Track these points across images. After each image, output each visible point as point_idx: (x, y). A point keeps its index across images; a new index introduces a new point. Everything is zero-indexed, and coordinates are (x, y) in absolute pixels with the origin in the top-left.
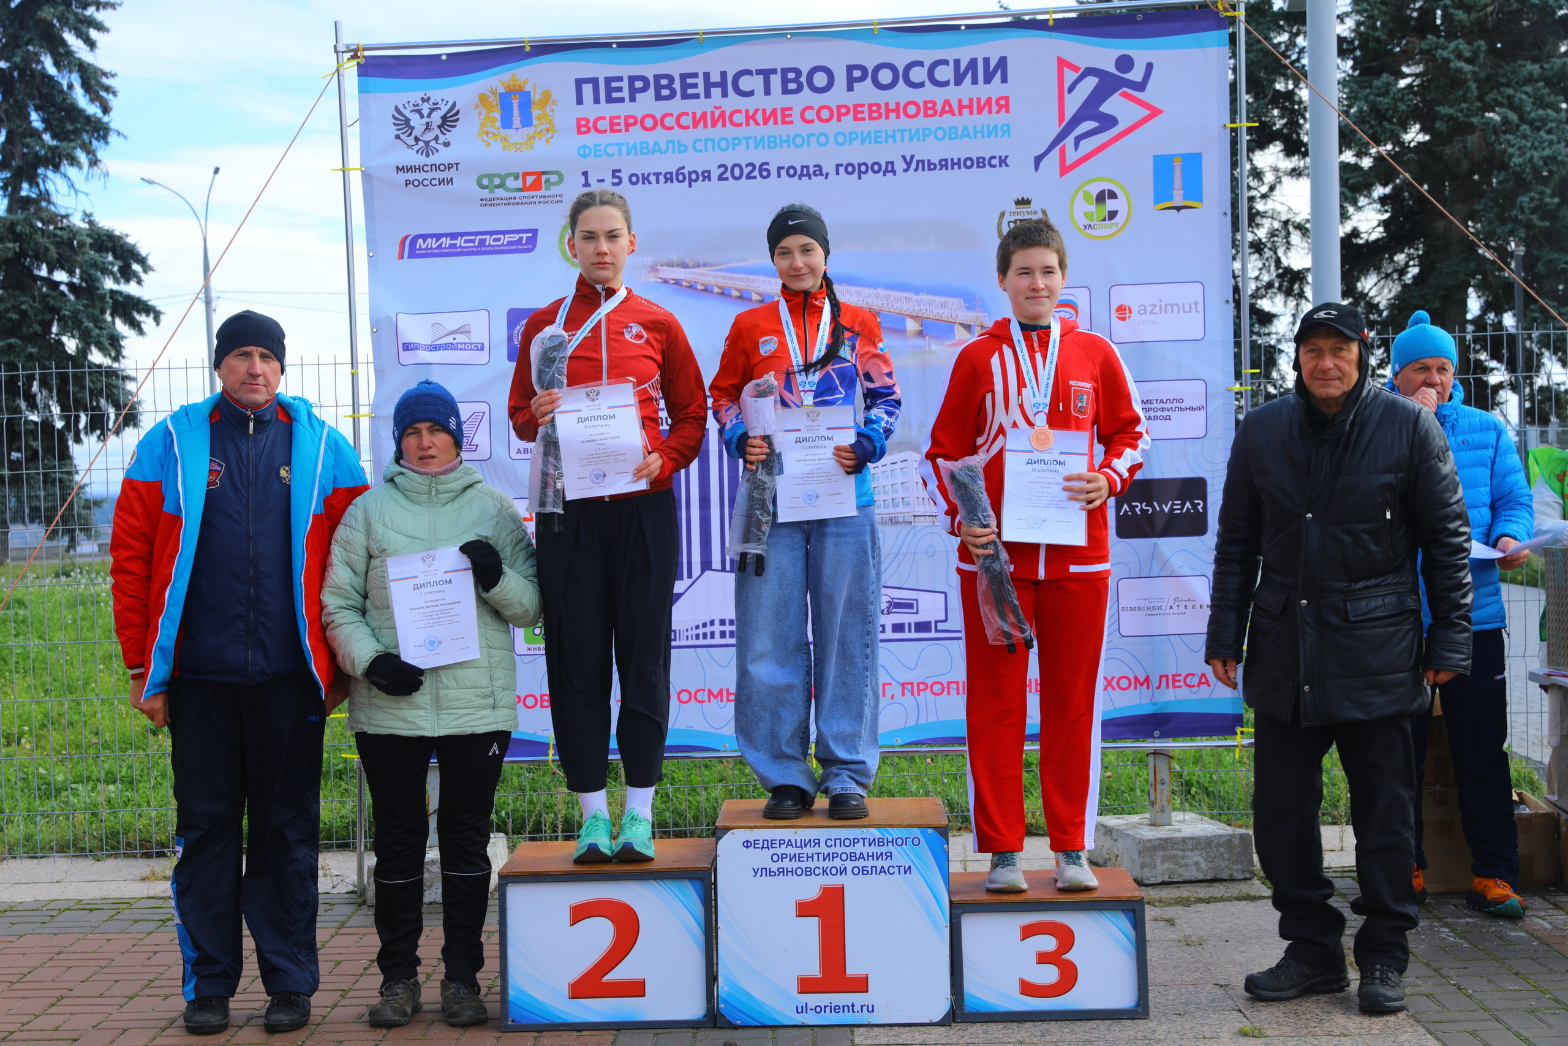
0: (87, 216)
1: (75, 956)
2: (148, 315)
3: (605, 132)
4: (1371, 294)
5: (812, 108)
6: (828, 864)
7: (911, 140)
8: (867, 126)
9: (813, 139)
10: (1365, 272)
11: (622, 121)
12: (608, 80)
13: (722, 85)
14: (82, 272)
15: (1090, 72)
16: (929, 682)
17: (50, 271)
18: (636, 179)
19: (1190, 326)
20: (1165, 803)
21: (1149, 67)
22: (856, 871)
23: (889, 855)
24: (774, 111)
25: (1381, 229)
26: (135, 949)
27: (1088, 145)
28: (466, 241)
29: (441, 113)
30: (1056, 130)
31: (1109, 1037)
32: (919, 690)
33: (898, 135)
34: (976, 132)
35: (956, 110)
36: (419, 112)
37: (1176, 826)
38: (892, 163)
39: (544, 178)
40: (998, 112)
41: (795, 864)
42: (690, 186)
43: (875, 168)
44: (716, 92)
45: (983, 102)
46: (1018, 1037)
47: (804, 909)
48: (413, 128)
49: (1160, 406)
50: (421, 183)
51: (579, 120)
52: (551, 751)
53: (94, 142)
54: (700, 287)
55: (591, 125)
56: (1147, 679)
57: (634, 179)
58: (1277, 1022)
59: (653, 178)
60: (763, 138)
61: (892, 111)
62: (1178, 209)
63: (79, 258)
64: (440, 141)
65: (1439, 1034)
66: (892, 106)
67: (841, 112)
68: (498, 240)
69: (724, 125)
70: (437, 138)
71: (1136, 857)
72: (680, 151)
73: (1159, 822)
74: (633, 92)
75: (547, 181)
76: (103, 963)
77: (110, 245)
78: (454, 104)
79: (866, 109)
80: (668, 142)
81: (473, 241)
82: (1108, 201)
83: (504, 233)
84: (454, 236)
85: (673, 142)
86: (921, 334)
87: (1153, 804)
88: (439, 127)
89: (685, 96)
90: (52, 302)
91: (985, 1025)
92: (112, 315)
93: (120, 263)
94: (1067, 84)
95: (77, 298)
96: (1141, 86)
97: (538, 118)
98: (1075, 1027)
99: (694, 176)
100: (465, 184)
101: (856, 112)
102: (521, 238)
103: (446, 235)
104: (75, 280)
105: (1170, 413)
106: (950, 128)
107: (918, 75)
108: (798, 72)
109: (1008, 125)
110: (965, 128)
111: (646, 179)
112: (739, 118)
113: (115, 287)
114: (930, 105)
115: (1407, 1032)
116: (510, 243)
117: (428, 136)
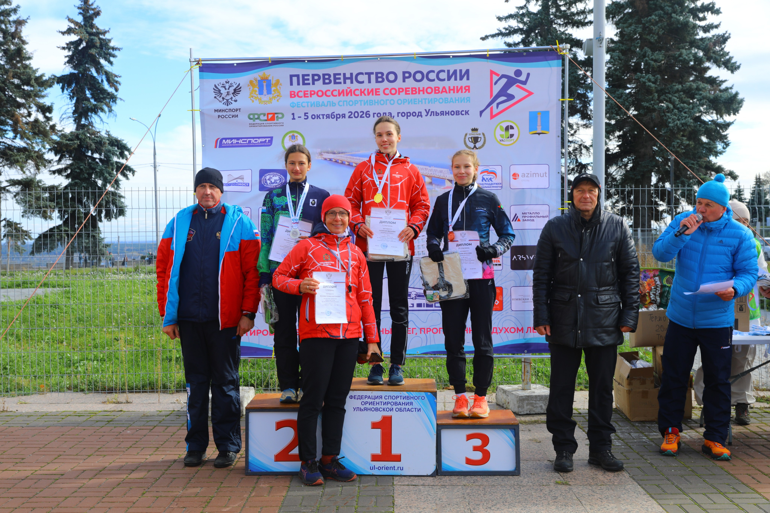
0: (108, 132)
1: (69, 437)
2: (130, 172)
3: (302, 97)
4: (614, 174)
5: (388, 89)
6: (385, 406)
7: (429, 103)
8: (411, 97)
9: (388, 102)
10: (611, 165)
11: (309, 93)
12: (303, 76)
13: (351, 78)
14: (105, 154)
15: (504, 76)
16: (432, 328)
17: (92, 154)
18: (314, 117)
19: (543, 182)
20: (528, 381)
21: (528, 75)
22: (397, 410)
23: (412, 404)
24: (372, 90)
25: (618, 148)
26: (95, 434)
27: (502, 107)
28: (243, 141)
29: (234, 88)
30: (489, 100)
31: (503, 484)
32: (427, 331)
33: (424, 101)
34: (456, 100)
35: (448, 91)
36: (224, 87)
37: (533, 390)
38: (421, 112)
39: (276, 115)
40: (465, 92)
41: (371, 406)
42: (337, 120)
43: (414, 114)
44: (348, 81)
45: (459, 88)
46: (464, 483)
47: (375, 426)
48: (222, 94)
49: (530, 215)
50: (225, 117)
51: (291, 92)
52: (273, 354)
53: (111, 103)
54: (340, 162)
55: (296, 94)
56: (522, 329)
57: (313, 117)
58: (574, 479)
59: (321, 117)
60: (367, 101)
61: (421, 91)
62: (539, 134)
63: (104, 149)
64: (233, 99)
65: (644, 486)
66: (421, 89)
67: (400, 91)
68: (256, 141)
69: (351, 95)
70: (231, 98)
71: (516, 403)
72: (333, 106)
73: (526, 388)
74: (314, 81)
75: (277, 117)
76: (80, 440)
77: (116, 144)
78: (239, 84)
79: (410, 90)
80: (328, 102)
81: (246, 141)
82: (510, 130)
83: (259, 138)
84: (238, 139)
85: (330, 102)
86: (431, 183)
87: (523, 381)
88: (233, 94)
89: (335, 83)
90: (93, 166)
91: (450, 477)
92: (117, 171)
93: (120, 151)
94: (494, 81)
95: (103, 164)
96: (525, 83)
97: (274, 91)
98: (488, 479)
99: (338, 116)
100: (243, 117)
101: (406, 91)
102: (266, 140)
103: (235, 138)
104: (102, 157)
105: (534, 218)
106: (445, 98)
107: (432, 76)
108: (382, 74)
109: (469, 98)
110: (451, 98)
111: (318, 117)
112: (358, 92)
113: (118, 160)
114: (437, 89)
115: (630, 484)
116: (261, 142)
117: (228, 97)
